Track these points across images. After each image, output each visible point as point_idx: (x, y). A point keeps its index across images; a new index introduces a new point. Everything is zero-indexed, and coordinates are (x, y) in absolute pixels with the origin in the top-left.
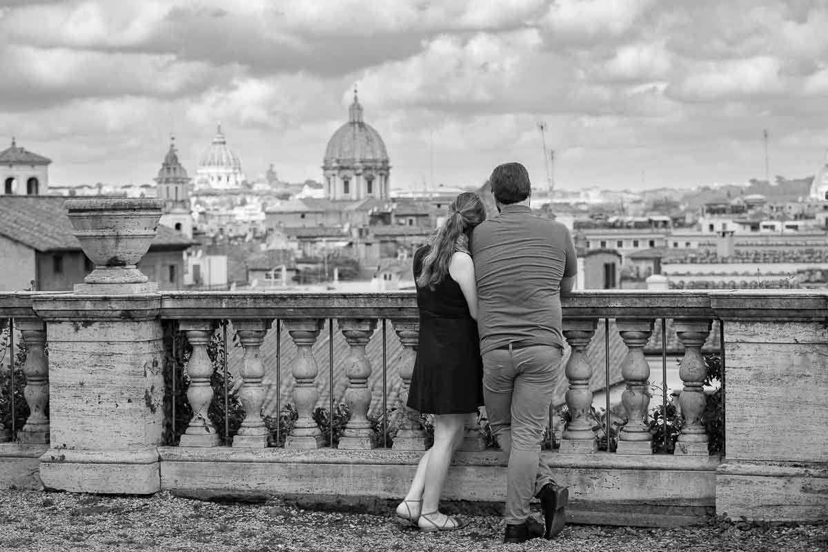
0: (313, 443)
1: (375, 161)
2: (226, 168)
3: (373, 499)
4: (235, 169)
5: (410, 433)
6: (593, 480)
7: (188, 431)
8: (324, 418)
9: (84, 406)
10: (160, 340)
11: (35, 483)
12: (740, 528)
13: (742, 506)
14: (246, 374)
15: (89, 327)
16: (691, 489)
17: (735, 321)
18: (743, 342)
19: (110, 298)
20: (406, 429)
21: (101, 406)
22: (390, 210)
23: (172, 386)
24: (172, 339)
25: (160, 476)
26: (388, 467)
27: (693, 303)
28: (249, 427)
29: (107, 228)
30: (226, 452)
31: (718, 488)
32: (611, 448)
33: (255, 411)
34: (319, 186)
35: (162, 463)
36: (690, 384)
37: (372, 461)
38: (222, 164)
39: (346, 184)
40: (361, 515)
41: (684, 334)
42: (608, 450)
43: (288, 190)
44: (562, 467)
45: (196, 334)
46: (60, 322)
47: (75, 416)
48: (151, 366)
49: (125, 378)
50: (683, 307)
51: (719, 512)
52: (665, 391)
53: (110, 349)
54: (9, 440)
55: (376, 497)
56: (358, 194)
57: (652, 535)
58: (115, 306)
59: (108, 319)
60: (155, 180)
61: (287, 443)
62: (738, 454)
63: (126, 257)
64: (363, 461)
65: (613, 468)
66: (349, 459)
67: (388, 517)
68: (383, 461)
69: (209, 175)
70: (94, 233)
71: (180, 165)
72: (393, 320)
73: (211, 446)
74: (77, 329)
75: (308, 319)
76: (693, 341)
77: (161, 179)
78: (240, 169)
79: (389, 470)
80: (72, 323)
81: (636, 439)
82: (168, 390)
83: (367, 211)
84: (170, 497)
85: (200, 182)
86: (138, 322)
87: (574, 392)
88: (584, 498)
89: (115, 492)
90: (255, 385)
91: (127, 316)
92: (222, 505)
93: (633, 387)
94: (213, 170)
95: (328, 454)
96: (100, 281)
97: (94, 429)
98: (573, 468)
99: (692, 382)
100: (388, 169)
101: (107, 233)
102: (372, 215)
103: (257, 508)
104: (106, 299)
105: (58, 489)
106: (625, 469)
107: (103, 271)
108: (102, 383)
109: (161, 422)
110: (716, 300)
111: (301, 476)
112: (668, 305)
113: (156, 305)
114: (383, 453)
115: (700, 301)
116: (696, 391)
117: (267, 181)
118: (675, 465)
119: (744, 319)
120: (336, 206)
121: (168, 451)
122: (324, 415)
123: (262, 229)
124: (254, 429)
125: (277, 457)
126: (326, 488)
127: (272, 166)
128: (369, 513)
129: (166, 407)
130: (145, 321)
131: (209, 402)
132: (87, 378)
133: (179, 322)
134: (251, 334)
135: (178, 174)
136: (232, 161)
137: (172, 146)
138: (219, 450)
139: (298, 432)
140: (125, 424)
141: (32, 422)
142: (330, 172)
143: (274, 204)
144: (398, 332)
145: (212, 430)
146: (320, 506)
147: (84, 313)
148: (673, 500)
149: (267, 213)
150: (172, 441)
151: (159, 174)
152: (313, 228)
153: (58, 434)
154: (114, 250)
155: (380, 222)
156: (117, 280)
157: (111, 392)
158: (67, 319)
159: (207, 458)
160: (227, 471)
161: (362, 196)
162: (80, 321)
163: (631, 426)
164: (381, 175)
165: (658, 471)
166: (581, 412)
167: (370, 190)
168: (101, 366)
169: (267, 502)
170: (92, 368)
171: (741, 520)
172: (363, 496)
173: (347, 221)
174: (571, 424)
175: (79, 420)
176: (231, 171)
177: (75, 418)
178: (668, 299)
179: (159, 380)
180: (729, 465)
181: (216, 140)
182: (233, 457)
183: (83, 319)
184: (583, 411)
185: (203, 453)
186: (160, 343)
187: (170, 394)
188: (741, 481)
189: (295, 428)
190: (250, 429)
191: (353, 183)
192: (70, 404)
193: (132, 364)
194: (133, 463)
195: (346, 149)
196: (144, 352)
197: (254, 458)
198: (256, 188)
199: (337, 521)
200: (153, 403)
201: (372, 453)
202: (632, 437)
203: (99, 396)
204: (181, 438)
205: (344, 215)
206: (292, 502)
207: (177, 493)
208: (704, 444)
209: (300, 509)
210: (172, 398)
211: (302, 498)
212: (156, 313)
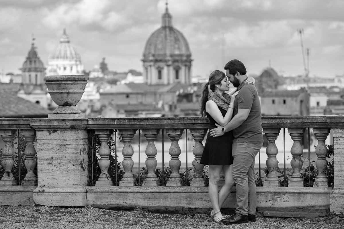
0: (155, 184)
1: (181, 55)
2: (70, 61)
3: (182, 207)
4: (76, 61)
5: (198, 179)
6: (277, 198)
7: (99, 179)
8: (160, 173)
9: (53, 168)
10: (86, 139)
11: (30, 203)
12: (340, 217)
13: (341, 207)
14: (125, 154)
15: (56, 133)
16: (320, 202)
17: (338, 128)
18: (341, 137)
19: (65, 120)
20: (196, 178)
21: (60, 168)
22: (192, 91)
23: (92, 159)
24: (92, 138)
25: (87, 199)
26: (188, 194)
27: (320, 121)
28: (126, 177)
29: (63, 89)
30: (116, 188)
31: (331, 200)
32: (286, 185)
33: (129, 170)
34: (139, 74)
35: (87, 193)
36: (320, 156)
37: (181, 191)
38: (67, 58)
39: (160, 73)
40: (176, 215)
41: (317, 135)
42: (285, 186)
43: (116, 77)
44: (264, 193)
45: (103, 136)
46: (43, 131)
47: (49, 172)
48: (83, 150)
49: (71, 155)
50: (316, 122)
51: (331, 211)
52: (309, 160)
53: (65, 142)
54: (18, 185)
55: (183, 207)
56: (169, 80)
57: (302, 220)
58: (68, 123)
59: (64, 129)
60: (20, 69)
61: (143, 184)
62: (340, 186)
63: (72, 102)
64: (177, 191)
65: (286, 193)
66: (171, 191)
67: (188, 215)
68: (186, 191)
69: (57, 66)
70: (57, 91)
71: (38, 58)
72: (190, 129)
73: (109, 186)
74: (50, 134)
75: (153, 129)
76: (321, 138)
77: (25, 69)
78: (80, 61)
79: (189, 195)
80: (48, 131)
81: (296, 180)
82: (90, 161)
83: (175, 92)
84: (92, 208)
85: (50, 71)
86: (78, 130)
87: (270, 160)
88: (274, 206)
89: (67, 206)
90: (129, 158)
91: (73, 128)
92: (115, 211)
93: (296, 158)
94: (61, 62)
95: (162, 189)
96: (60, 112)
97: (57, 178)
98: (269, 193)
99: (321, 155)
100: (191, 61)
101: (63, 91)
102: (179, 95)
103: (130, 212)
104: (63, 120)
105: (42, 205)
106: (292, 193)
107: (61, 108)
108: (61, 158)
109: (87, 176)
110: (329, 119)
111: (150, 198)
112: (310, 122)
113: (85, 123)
114: (186, 188)
115: (324, 120)
116: (323, 159)
117: (100, 70)
118: (313, 191)
119: (342, 127)
120: (152, 89)
121: (90, 188)
122: (160, 172)
123: (98, 106)
124: (128, 178)
125: (139, 190)
126: (161, 203)
127: (104, 59)
128: (180, 214)
129: (89, 169)
130: (81, 130)
131: (108, 166)
132: (55, 156)
133: (95, 131)
134: (128, 136)
135: (37, 65)
136: (74, 56)
137: (33, 44)
138: (113, 187)
139: (148, 179)
140: (71, 176)
141: (28, 176)
142: (148, 64)
143: (105, 87)
144: (192, 135)
145: (110, 179)
146: (158, 211)
147: (53, 126)
148: (312, 206)
149: (101, 94)
150: (91, 184)
151: (24, 65)
152: (135, 105)
153: (41, 181)
154: (67, 99)
155: (185, 100)
156: (67, 112)
157: (66, 161)
158: (46, 129)
159: (108, 191)
160: (117, 197)
161: (171, 82)
162: (51, 130)
163: (295, 175)
164: (186, 66)
165: (306, 194)
166: (273, 169)
167: (177, 77)
168: (61, 150)
169: (135, 209)
170: (56, 151)
171: (341, 213)
172: (178, 207)
173: (160, 100)
174: (268, 174)
175: (51, 174)
176: (73, 62)
177: (49, 173)
178: (310, 119)
179: (86, 157)
180: (336, 190)
181: (62, 40)
182: (119, 190)
183: (53, 129)
184: (274, 168)
185: (106, 188)
186: (87, 140)
187: (91, 163)
188: (341, 197)
189: (147, 177)
190: (127, 178)
191: (165, 71)
192: (47, 167)
193: (75, 149)
194: (75, 193)
195: (160, 46)
196: (80, 144)
197: (129, 191)
198: (92, 76)
199: (166, 217)
200: (83, 167)
201: (181, 188)
202: (295, 179)
203: (60, 163)
204: (96, 182)
205: (158, 96)
206: (146, 209)
207: (95, 207)
208: (326, 182)
209: (150, 212)
210: (92, 165)
211: (150, 208)
212: (85, 126)
